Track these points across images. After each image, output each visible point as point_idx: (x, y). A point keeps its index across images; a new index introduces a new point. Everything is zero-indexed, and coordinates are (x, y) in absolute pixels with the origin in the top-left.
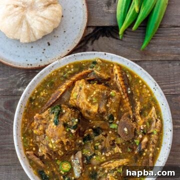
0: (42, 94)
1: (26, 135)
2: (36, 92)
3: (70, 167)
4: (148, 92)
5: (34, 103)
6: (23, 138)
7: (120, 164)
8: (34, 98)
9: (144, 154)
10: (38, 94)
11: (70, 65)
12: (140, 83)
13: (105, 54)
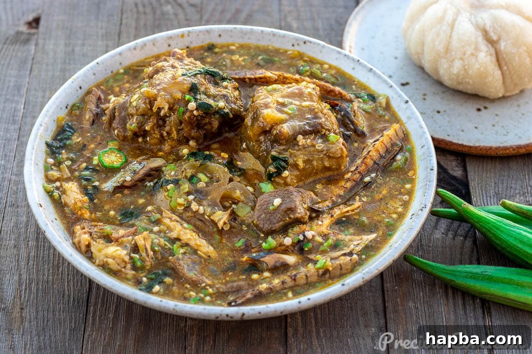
0: (236, 57)
1: (131, 72)
2: (233, 48)
3: (117, 164)
4: (400, 210)
5: (207, 56)
6: (122, 71)
7: (192, 243)
8: (217, 50)
9: (255, 276)
10: (232, 53)
11: (331, 67)
12: (403, 187)
13: (407, 102)
